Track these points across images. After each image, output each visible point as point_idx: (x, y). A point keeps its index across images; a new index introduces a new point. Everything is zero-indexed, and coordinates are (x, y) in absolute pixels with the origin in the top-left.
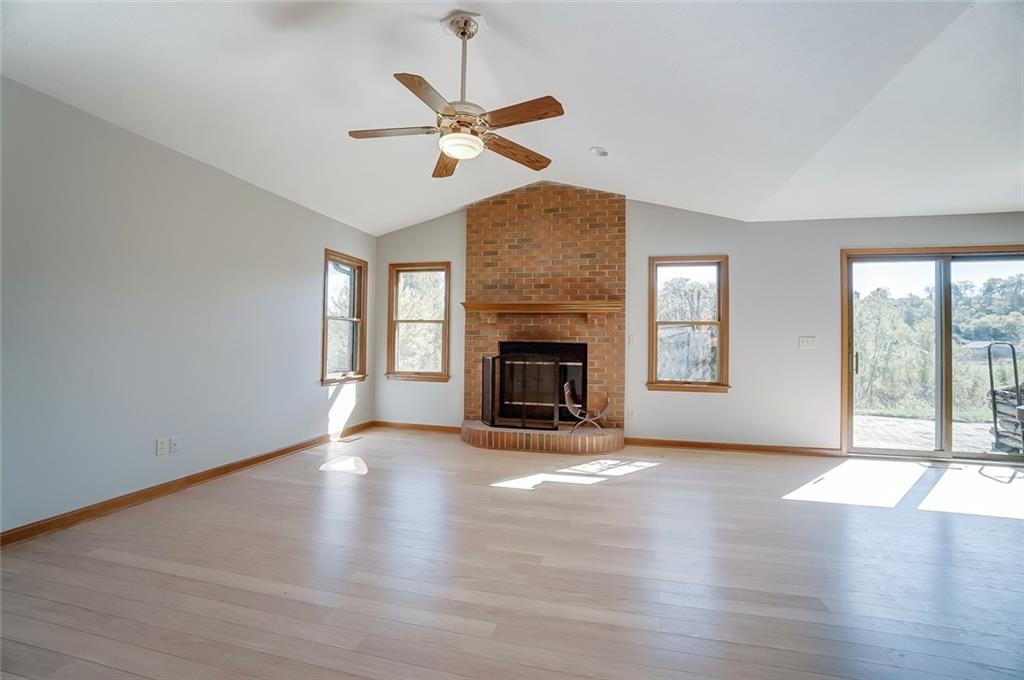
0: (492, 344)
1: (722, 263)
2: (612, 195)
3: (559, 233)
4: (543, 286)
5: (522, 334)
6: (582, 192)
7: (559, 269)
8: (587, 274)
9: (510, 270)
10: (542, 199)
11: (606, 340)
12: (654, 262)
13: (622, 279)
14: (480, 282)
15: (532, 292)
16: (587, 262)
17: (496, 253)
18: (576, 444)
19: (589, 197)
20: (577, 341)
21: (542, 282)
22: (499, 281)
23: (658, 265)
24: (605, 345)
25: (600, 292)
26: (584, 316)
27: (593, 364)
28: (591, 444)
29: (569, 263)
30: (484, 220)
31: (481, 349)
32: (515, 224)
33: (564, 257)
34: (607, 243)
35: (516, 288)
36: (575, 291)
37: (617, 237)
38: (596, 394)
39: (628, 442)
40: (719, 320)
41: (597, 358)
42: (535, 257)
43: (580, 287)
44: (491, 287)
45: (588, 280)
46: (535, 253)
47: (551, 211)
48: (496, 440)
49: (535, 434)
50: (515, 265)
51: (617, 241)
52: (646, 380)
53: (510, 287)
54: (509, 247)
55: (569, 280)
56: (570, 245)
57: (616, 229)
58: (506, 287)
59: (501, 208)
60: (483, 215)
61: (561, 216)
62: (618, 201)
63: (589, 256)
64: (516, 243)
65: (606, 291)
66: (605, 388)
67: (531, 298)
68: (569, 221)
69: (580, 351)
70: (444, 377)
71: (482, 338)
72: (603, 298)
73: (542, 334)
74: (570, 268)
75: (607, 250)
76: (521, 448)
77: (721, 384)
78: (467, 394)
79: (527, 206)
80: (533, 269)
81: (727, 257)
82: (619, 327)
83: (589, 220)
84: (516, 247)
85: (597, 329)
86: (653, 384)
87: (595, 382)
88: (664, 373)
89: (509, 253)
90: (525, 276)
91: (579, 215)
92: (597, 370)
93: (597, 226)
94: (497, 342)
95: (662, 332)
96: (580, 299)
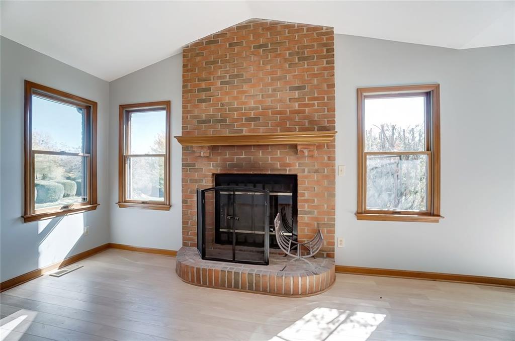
0: (206, 176)
1: (431, 95)
2: (320, 28)
3: (268, 67)
4: (254, 119)
5: (233, 166)
6: (290, 27)
7: (268, 102)
8: (296, 106)
9: (223, 105)
10: (252, 35)
11: (317, 171)
12: (361, 94)
13: (332, 109)
14: (195, 117)
15: (243, 125)
16: (296, 94)
17: (209, 90)
18: (287, 285)
19: (297, 31)
20: (288, 173)
21: (252, 116)
22: (212, 116)
23: (366, 97)
24: (315, 176)
25: (310, 123)
26: (294, 147)
27: (303, 195)
28: (304, 285)
29: (279, 95)
30: (198, 59)
31: (196, 181)
32: (228, 61)
33: (274, 90)
34: (315, 75)
35: (227, 123)
36: (285, 122)
37: (325, 69)
38: (307, 225)
39: (340, 269)
40: (428, 150)
41: (306, 189)
42: (244, 92)
43: (289, 119)
44: (204, 122)
45: (298, 112)
46: (245, 88)
47: (260, 46)
48: (204, 276)
50: (227, 100)
51: (326, 73)
52: (355, 209)
53: (222, 121)
54: (222, 83)
55: (280, 113)
56: (279, 79)
57: (325, 61)
58: (219, 121)
59: (213, 47)
60: (198, 55)
61: (270, 51)
62: (326, 33)
63: (298, 88)
64: (227, 79)
65: (315, 122)
66: (316, 219)
67: (241, 131)
68: (279, 55)
69: (291, 182)
70: (166, 206)
71: (196, 170)
72: (312, 130)
74: (280, 101)
75: (315, 82)
76: (229, 287)
77: (432, 212)
78: (185, 223)
79: (237, 44)
80: (244, 103)
81: (438, 86)
82: (329, 158)
83: (298, 53)
84: (227, 83)
85: (307, 161)
86: (362, 214)
87: (306, 213)
88: (373, 203)
89: (221, 89)
90: (237, 109)
91: (289, 49)
92: (307, 201)
93: (305, 59)
94: (211, 174)
95: (371, 163)
96: (289, 130)
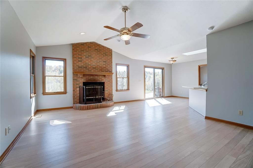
0: (81, 83)
1: (128, 66)
2: (109, 49)
3: (98, 55)
4: (95, 68)
5: (89, 80)
6: (103, 46)
7: (98, 64)
8: (104, 66)
9: (86, 63)
10: (94, 46)
11: (109, 81)
12: (117, 64)
13: (112, 68)
14: (77, 66)
15: (92, 69)
16: (104, 63)
17: (82, 58)
19: (105, 48)
20: (103, 82)
22: (83, 66)
24: (109, 82)
25: (107, 70)
26: (105, 76)
27: (106, 87)
29: (101, 63)
30: (78, 48)
31: (78, 84)
32: (87, 51)
33: (99, 61)
34: (108, 59)
35: (87, 68)
36: (102, 70)
37: (111, 58)
38: (107, 93)
39: (115, 103)
40: (127, 77)
41: (107, 85)
42: (92, 61)
43: (103, 69)
44: (80, 67)
45: (105, 67)
47: (96, 50)
49: (99, 104)
50: (87, 62)
51: (111, 59)
52: (116, 90)
53: (86, 68)
54: (86, 57)
55: (101, 67)
56: (101, 59)
57: (110, 56)
58: (85, 68)
59: (83, 46)
60: (78, 47)
61: (99, 51)
62: (111, 50)
63: (105, 62)
64: (87, 56)
65: (109, 70)
66: (109, 92)
67: (91, 71)
68: (100, 53)
69: (103, 84)
70: (65, 93)
71: (78, 81)
72: (108, 72)
73: (94, 80)
74: (101, 64)
75: (109, 61)
77: (128, 89)
78: (74, 97)
79: (90, 47)
80: (92, 63)
81: (129, 65)
82: (111, 78)
83: (105, 53)
84: (87, 57)
85: (107, 79)
86: (117, 90)
87: (107, 91)
88: (119, 88)
89: (85, 59)
90: (90, 65)
91: (103, 52)
92: (107, 88)
93: (107, 55)
94: (83, 82)
95: (118, 79)
96: (103, 71)
